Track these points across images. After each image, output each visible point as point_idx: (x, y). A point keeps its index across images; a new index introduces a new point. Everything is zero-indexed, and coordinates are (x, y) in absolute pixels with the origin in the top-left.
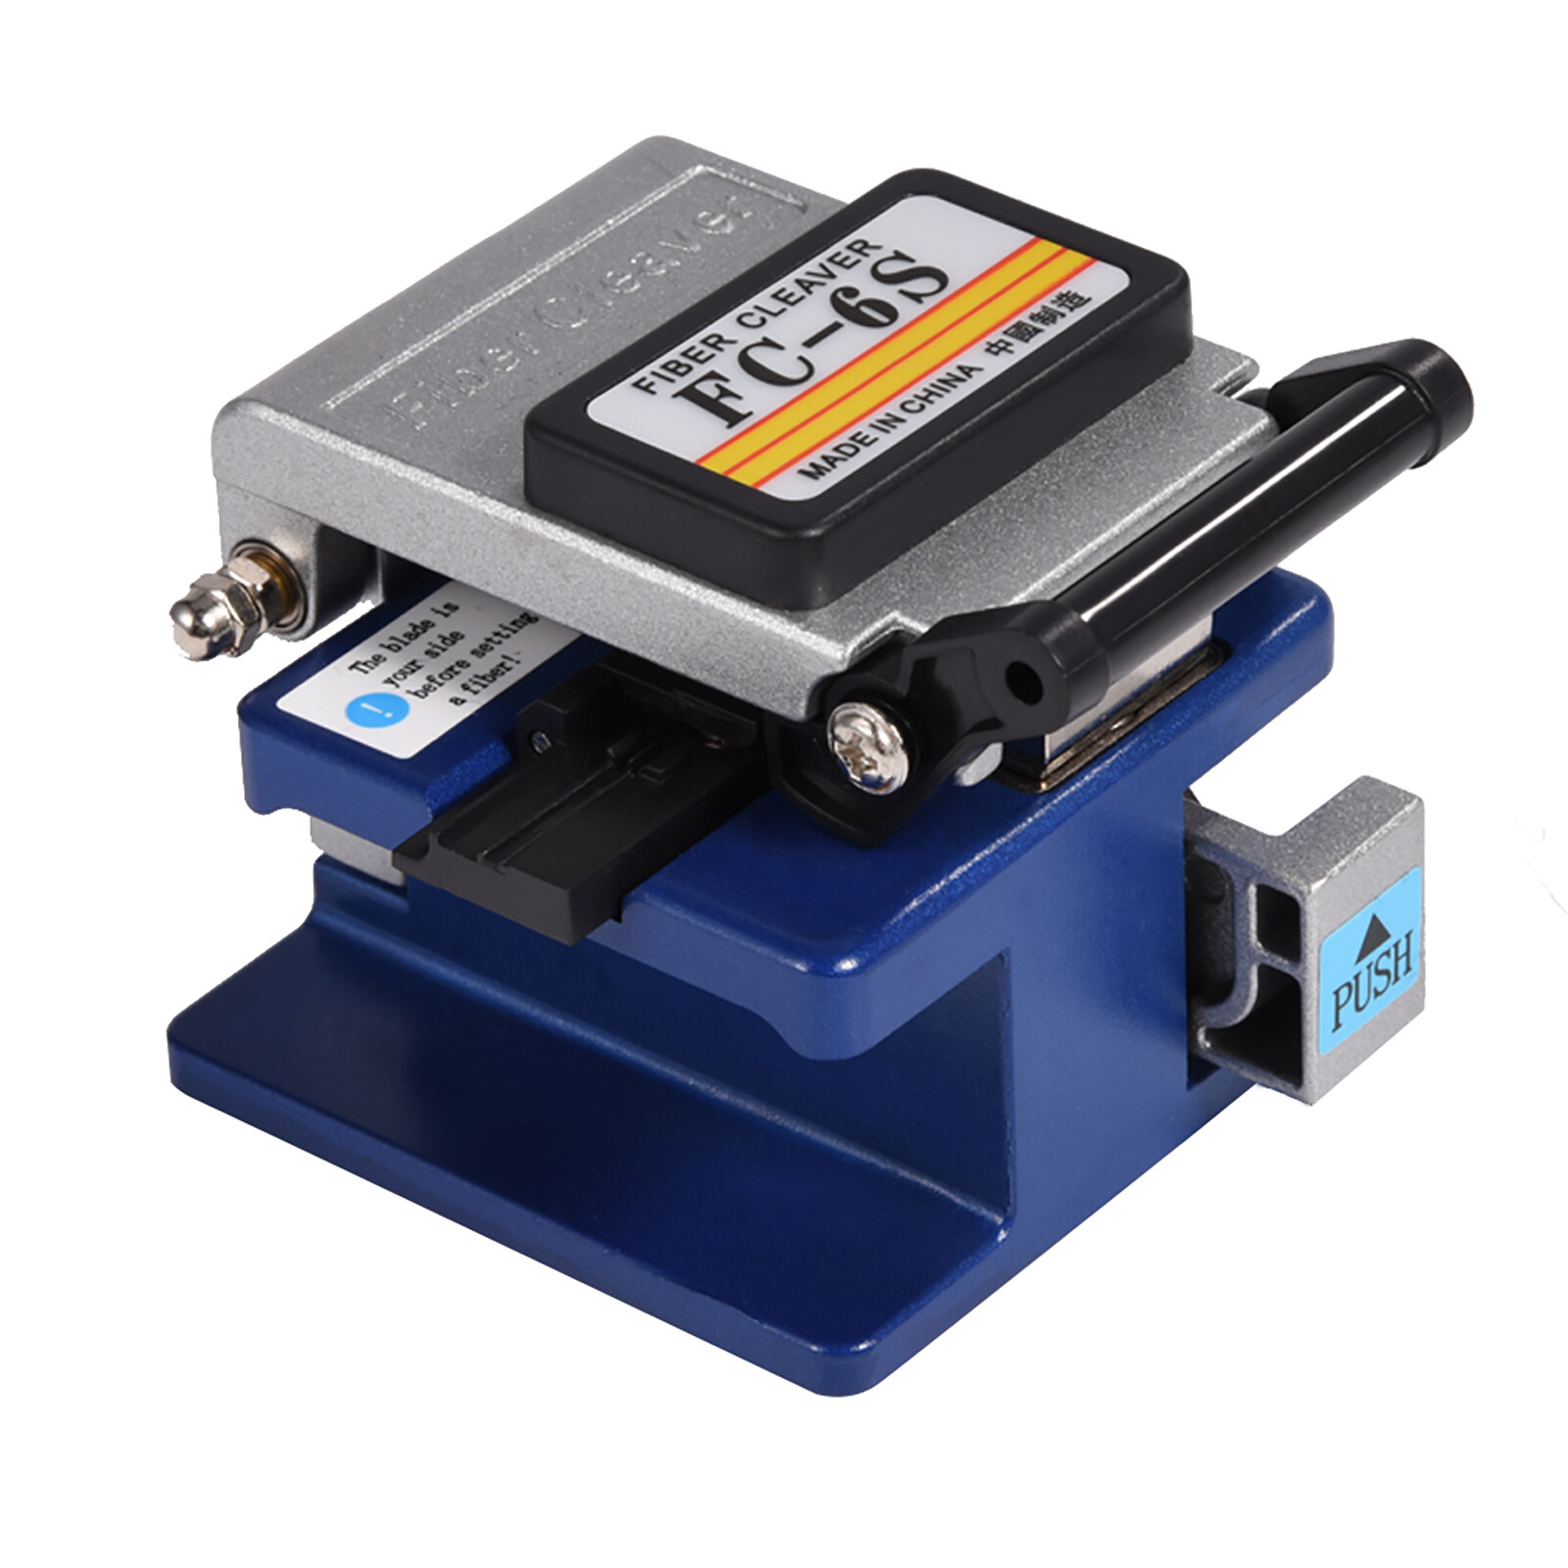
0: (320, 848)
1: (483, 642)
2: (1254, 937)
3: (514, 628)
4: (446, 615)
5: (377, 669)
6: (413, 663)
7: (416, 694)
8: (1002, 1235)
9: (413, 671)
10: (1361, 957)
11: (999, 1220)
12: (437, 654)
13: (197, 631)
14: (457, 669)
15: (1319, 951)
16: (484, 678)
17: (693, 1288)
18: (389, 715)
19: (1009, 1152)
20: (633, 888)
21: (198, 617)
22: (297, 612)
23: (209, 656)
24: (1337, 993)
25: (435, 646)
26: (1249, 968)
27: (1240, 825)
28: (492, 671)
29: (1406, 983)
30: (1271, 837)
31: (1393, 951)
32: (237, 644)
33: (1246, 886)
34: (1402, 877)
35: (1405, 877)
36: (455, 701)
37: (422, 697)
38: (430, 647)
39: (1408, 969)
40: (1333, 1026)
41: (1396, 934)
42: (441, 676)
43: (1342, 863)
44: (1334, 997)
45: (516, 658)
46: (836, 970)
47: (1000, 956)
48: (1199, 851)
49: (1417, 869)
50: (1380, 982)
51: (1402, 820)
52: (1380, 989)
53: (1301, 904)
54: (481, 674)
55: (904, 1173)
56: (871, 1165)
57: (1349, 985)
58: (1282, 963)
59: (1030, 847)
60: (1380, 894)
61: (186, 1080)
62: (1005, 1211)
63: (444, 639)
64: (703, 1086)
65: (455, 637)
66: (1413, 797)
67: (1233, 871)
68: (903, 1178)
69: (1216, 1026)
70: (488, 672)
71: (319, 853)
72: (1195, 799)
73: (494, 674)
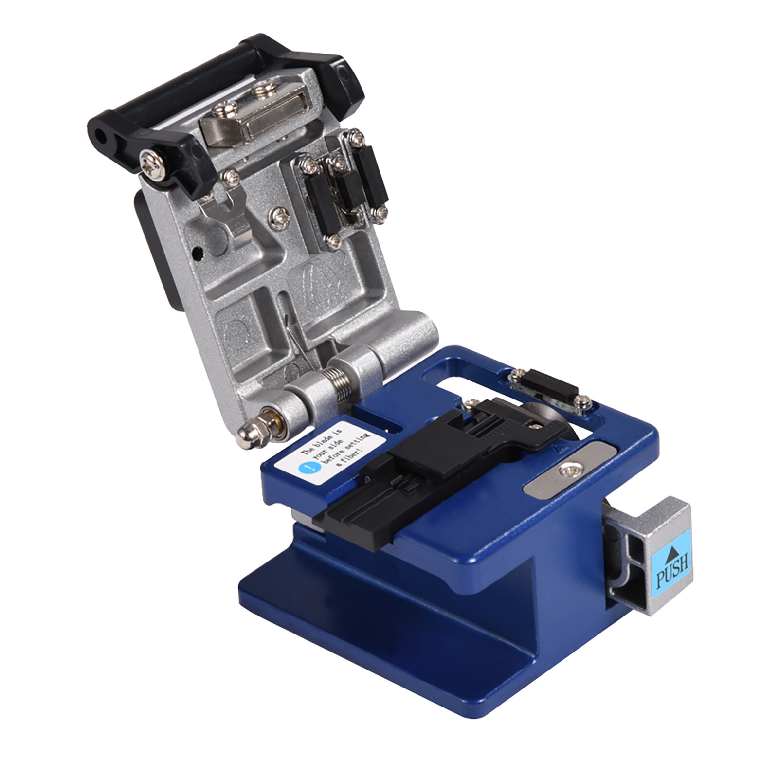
0: (295, 519)
1: (350, 444)
2: (628, 554)
3: (361, 439)
4: (337, 434)
5: (311, 453)
6: (324, 451)
7: (324, 462)
8: (534, 662)
9: (324, 454)
10: (667, 562)
11: (533, 656)
12: (333, 448)
13: (247, 439)
14: (339, 453)
15: (651, 559)
16: (349, 457)
17: (421, 679)
18: (314, 470)
19: (536, 631)
20: (397, 532)
21: (247, 434)
22: (284, 433)
23: (251, 448)
24: (658, 575)
25: (333, 445)
26: (626, 566)
27: (623, 513)
28: (352, 454)
29: (686, 572)
30: (634, 518)
31: (680, 560)
32: (261, 444)
33: (624, 535)
34: (683, 533)
35: (684, 533)
36: (338, 465)
37: (326, 463)
38: (330, 445)
39: (686, 567)
40: (657, 587)
41: (681, 554)
42: (334, 456)
43: (659, 527)
44: (657, 577)
45: (361, 450)
46: (468, 562)
47: (531, 559)
48: (608, 522)
49: (689, 530)
50: (675, 571)
51: (683, 512)
52: (675, 574)
53: (644, 542)
54: (348, 455)
55: (500, 639)
56: (488, 636)
57: (663, 572)
58: (637, 563)
59: (541, 519)
60: (674, 539)
61: (244, 603)
62: (535, 652)
63: (336, 443)
64: (429, 607)
65: (340, 442)
66: (687, 504)
67: (620, 530)
68: (500, 641)
69: (616, 587)
70: (351, 454)
71: (296, 521)
72: (609, 504)
73: (353, 455)
